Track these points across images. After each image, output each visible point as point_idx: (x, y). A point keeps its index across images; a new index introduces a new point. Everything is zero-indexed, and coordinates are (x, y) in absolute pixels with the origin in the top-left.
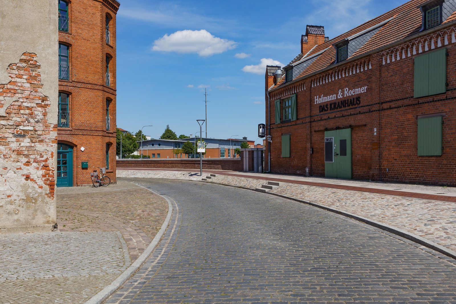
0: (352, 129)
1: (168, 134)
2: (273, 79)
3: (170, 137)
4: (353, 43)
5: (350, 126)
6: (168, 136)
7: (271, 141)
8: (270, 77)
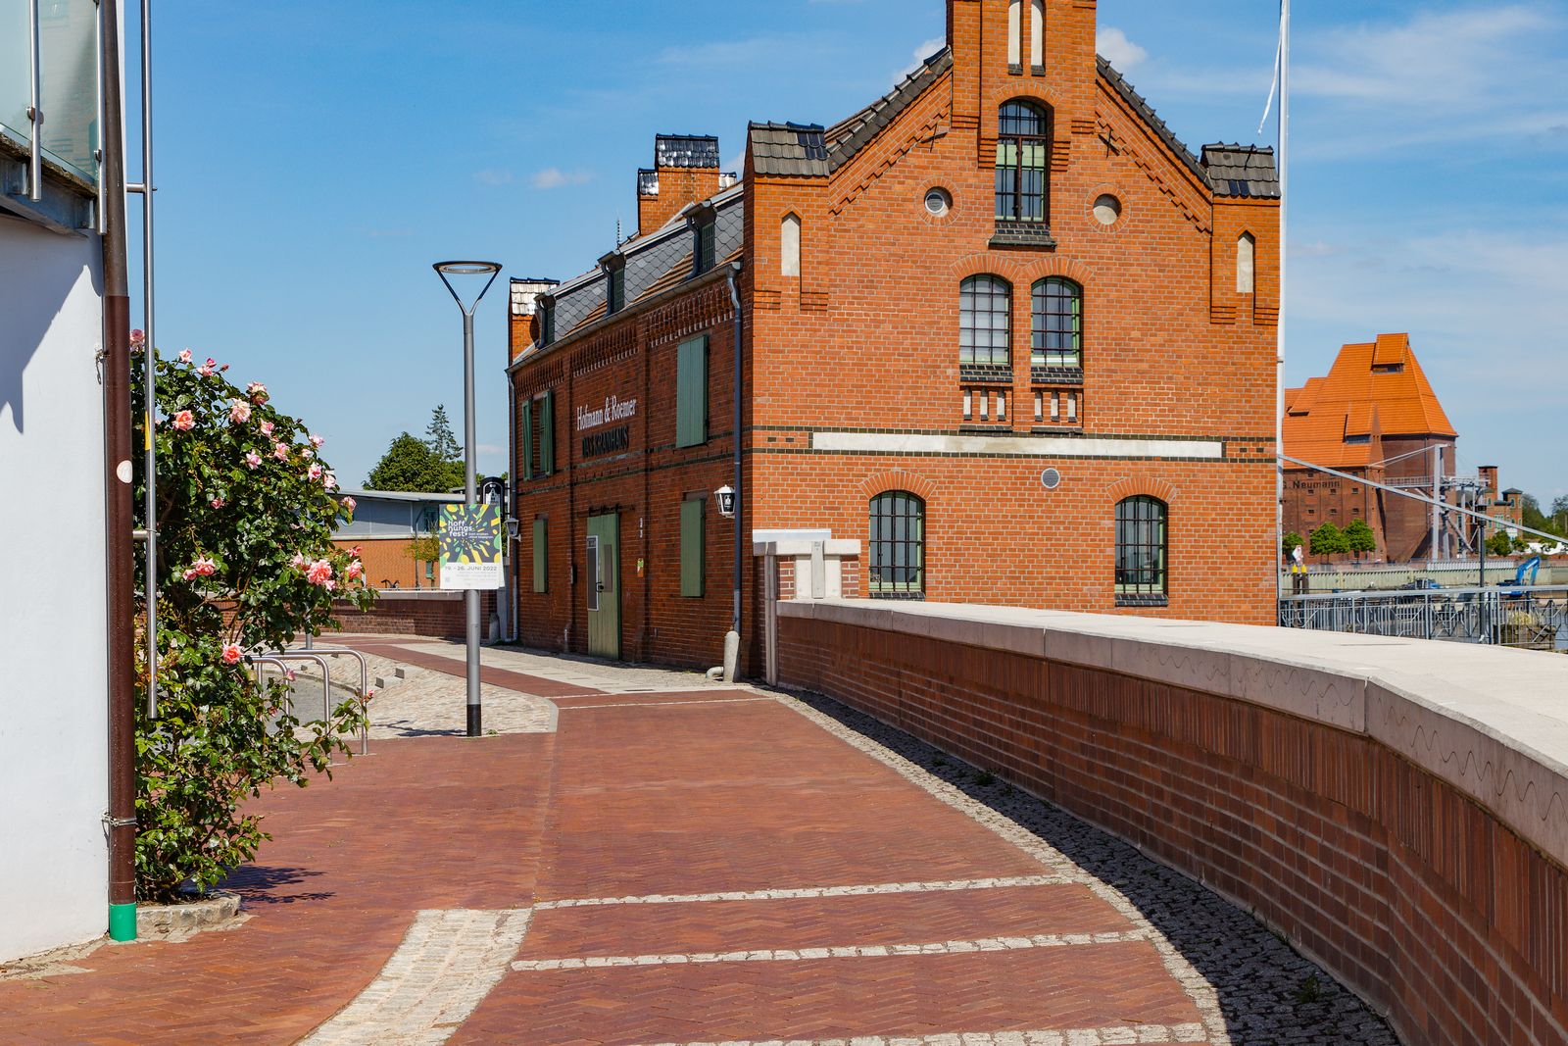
0: (620, 515)
1: (407, 463)
2: (529, 323)
3: (415, 474)
4: (641, 263)
5: (618, 509)
6: (404, 473)
7: (519, 538)
8: (519, 318)
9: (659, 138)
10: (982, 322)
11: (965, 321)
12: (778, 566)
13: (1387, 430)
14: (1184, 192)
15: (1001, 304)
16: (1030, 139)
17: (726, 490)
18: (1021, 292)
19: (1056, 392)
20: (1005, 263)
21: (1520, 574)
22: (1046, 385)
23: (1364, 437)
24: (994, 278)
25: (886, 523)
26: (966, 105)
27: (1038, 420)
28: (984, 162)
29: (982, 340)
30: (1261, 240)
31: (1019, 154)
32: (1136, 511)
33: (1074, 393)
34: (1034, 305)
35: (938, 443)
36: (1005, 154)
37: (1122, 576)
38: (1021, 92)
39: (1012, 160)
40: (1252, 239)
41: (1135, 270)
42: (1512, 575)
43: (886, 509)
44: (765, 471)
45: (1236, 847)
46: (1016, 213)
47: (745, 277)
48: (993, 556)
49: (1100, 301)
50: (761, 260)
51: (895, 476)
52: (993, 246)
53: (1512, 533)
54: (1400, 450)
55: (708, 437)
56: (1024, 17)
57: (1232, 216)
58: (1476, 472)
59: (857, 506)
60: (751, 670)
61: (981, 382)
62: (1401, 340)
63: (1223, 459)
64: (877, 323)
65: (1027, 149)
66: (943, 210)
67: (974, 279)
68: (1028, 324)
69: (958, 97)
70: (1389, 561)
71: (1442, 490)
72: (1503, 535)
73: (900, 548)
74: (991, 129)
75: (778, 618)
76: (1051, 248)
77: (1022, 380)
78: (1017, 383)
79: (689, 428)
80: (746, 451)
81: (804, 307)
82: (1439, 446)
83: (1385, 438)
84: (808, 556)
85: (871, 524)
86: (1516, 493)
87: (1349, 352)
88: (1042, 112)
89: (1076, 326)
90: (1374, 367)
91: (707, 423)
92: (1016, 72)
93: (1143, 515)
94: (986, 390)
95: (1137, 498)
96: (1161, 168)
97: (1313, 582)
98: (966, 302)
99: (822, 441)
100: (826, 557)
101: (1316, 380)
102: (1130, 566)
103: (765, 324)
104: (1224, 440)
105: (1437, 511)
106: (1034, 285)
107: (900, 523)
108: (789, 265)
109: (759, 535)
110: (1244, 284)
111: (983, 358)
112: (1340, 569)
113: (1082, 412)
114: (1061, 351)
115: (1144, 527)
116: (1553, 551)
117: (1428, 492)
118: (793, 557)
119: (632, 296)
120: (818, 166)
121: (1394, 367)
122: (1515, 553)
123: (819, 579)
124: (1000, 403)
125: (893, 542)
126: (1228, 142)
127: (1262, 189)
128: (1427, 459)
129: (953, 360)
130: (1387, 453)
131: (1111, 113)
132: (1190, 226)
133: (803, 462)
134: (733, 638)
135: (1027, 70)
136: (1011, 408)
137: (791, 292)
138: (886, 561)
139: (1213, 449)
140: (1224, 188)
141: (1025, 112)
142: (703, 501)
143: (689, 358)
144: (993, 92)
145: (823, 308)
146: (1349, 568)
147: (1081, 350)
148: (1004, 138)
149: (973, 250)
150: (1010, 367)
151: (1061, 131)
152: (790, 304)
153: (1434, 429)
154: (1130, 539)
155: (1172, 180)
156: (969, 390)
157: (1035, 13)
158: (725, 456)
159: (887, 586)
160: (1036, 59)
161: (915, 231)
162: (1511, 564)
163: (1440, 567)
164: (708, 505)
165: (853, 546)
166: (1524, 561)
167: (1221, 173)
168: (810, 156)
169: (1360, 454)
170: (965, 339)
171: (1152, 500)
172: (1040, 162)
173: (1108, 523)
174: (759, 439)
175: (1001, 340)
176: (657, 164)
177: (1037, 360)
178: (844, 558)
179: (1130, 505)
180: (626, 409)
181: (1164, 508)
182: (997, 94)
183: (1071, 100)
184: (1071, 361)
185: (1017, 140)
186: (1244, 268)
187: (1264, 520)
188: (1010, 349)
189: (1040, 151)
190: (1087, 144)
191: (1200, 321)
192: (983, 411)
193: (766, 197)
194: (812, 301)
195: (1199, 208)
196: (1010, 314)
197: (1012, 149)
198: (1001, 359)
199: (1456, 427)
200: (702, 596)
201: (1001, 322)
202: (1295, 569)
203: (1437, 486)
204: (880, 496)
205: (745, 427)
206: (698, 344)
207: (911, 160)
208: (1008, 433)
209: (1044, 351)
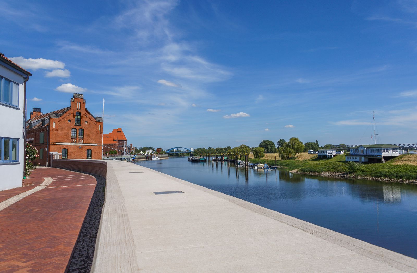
9: (33, 108)
10: (74, 132)
11: (72, 132)
12: (53, 156)
13: (119, 139)
14: (94, 121)
15: (76, 131)
16: (79, 115)
17: (46, 148)
18: (78, 130)
19: (81, 139)
20: (76, 127)
21: (134, 157)
22: (80, 138)
23: (116, 140)
24: (75, 128)
25: (63, 151)
26: (72, 112)
27: (79, 142)
28: (74, 117)
29: (74, 134)
30: (101, 126)
31: (78, 117)
32: (89, 150)
33: (83, 139)
34: (79, 131)
35: (69, 144)
36: (76, 117)
37: (87, 157)
38: (78, 111)
39: (77, 117)
40: (100, 126)
41: (89, 128)
42: (133, 157)
43: (63, 150)
44: (51, 146)
45: (96, 171)
46: (77, 122)
47: (49, 128)
48: (74, 155)
49: (85, 131)
50: (51, 126)
51: (65, 147)
52: (75, 125)
53: (134, 152)
54: (120, 142)
55: (44, 143)
56: (78, 104)
57: (98, 123)
58: (130, 145)
59: (61, 150)
60: (49, 165)
61: (73, 138)
62: (121, 129)
63: (97, 146)
64: (63, 132)
65: (78, 116)
66: (70, 122)
67: (73, 128)
68: (78, 133)
69: (72, 111)
70: (119, 155)
71: (125, 147)
72: (133, 152)
73: (65, 154)
74: (75, 114)
75: (53, 161)
76: (81, 126)
77: (78, 138)
78: (77, 138)
79: (41, 141)
80: (49, 144)
81: (55, 131)
82: (125, 141)
83: (118, 140)
84: (56, 155)
85: (62, 152)
86: (134, 147)
87: (114, 130)
88: (80, 113)
89: (83, 133)
90: (117, 132)
91: (44, 142)
92: (77, 109)
93: (89, 151)
94: (74, 139)
95: (89, 149)
96: (92, 119)
97: (109, 157)
98: (72, 131)
99: (57, 144)
100: (58, 155)
101: (110, 133)
102: (88, 155)
103: (51, 132)
104: (97, 144)
105: (125, 149)
106: (79, 129)
107: (65, 151)
108: (54, 126)
109: (50, 153)
110: (99, 130)
111: (74, 136)
112: (113, 156)
113: (83, 141)
114: (81, 135)
115: (89, 152)
116: (138, 154)
117: (124, 147)
118: (54, 155)
119: (33, 128)
120: (57, 117)
121: (120, 132)
122: (134, 154)
123: (57, 157)
124: (75, 140)
125: (64, 153)
126: (98, 116)
127: (101, 121)
128: (124, 143)
129: (71, 136)
130: (119, 142)
131: (87, 113)
132: (94, 124)
133: (55, 146)
134: (47, 163)
135: (79, 109)
136: (76, 141)
137: (54, 129)
138: (63, 155)
139: (96, 145)
140: (98, 121)
141: (78, 113)
142: (43, 149)
143: (42, 135)
144: (75, 111)
145: (57, 131)
146: (114, 156)
147: (83, 135)
148: (76, 115)
149: (73, 126)
150: (76, 137)
151: (82, 115)
152: (54, 130)
153: (124, 139)
154: (88, 153)
155: (93, 120)
156: (72, 139)
157: (80, 104)
158: (46, 145)
159: (63, 158)
160: (80, 108)
161: (67, 124)
162: (133, 155)
163: (125, 156)
164: (44, 150)
165: (61, 154)
166: (135, 155)
167: (98, 119)
168: (56, 116)
169: (116, 142)
170: (72, 134)
171: (90, 149)
172: (80, 118)
173: (86, 152)
174: (50, 143)
175: (75, 134)
176: (33, 111)
177: (79, 136)
178: (60, 155)
179: (88, 150)
180: (33, 139)
181: (91, 150)
182: (76, 111)
183: (83, 112)
184: (82, 136)
185: (78, 115)
186: (99, 128)
187: (101, 151)
188: (76, 135)
189: (80, 117)
190: (84, 116)
191: (95, 133)
192: (74, 141)
193: (52, 120)
194: (56, 130)
195: (96, 123)
196: (76, 132)
197: (77, 116)
198: (75, 136)
199: (127, 139)
200: (43, 159)
201: (75, 133)
202: (107, 156)
203: (125, 146)
204: (63, 149)
205: (49, 142)
206: (43, 133)
207: (67, 117)
208: (76, 143)
209: (80, 135)
